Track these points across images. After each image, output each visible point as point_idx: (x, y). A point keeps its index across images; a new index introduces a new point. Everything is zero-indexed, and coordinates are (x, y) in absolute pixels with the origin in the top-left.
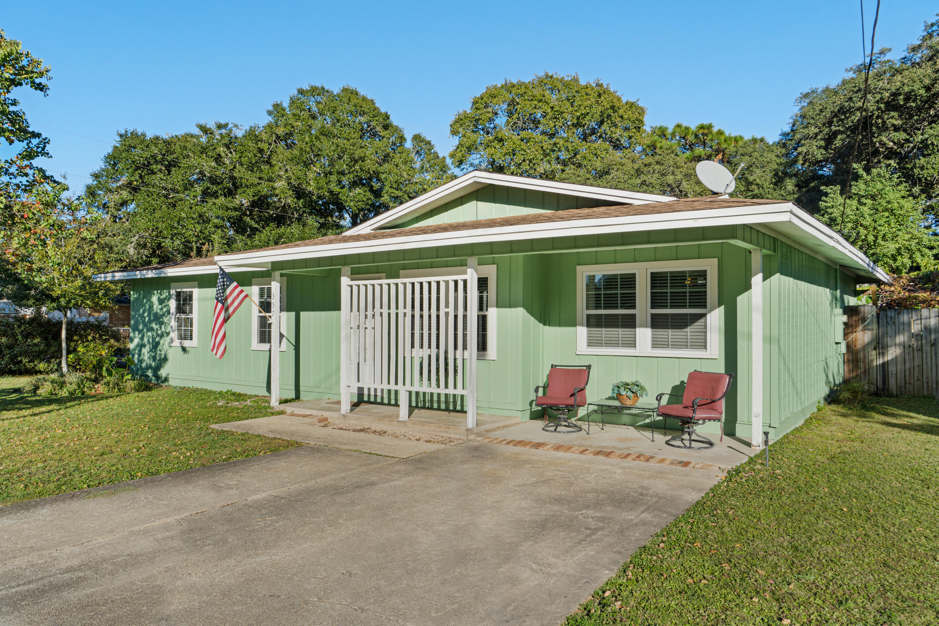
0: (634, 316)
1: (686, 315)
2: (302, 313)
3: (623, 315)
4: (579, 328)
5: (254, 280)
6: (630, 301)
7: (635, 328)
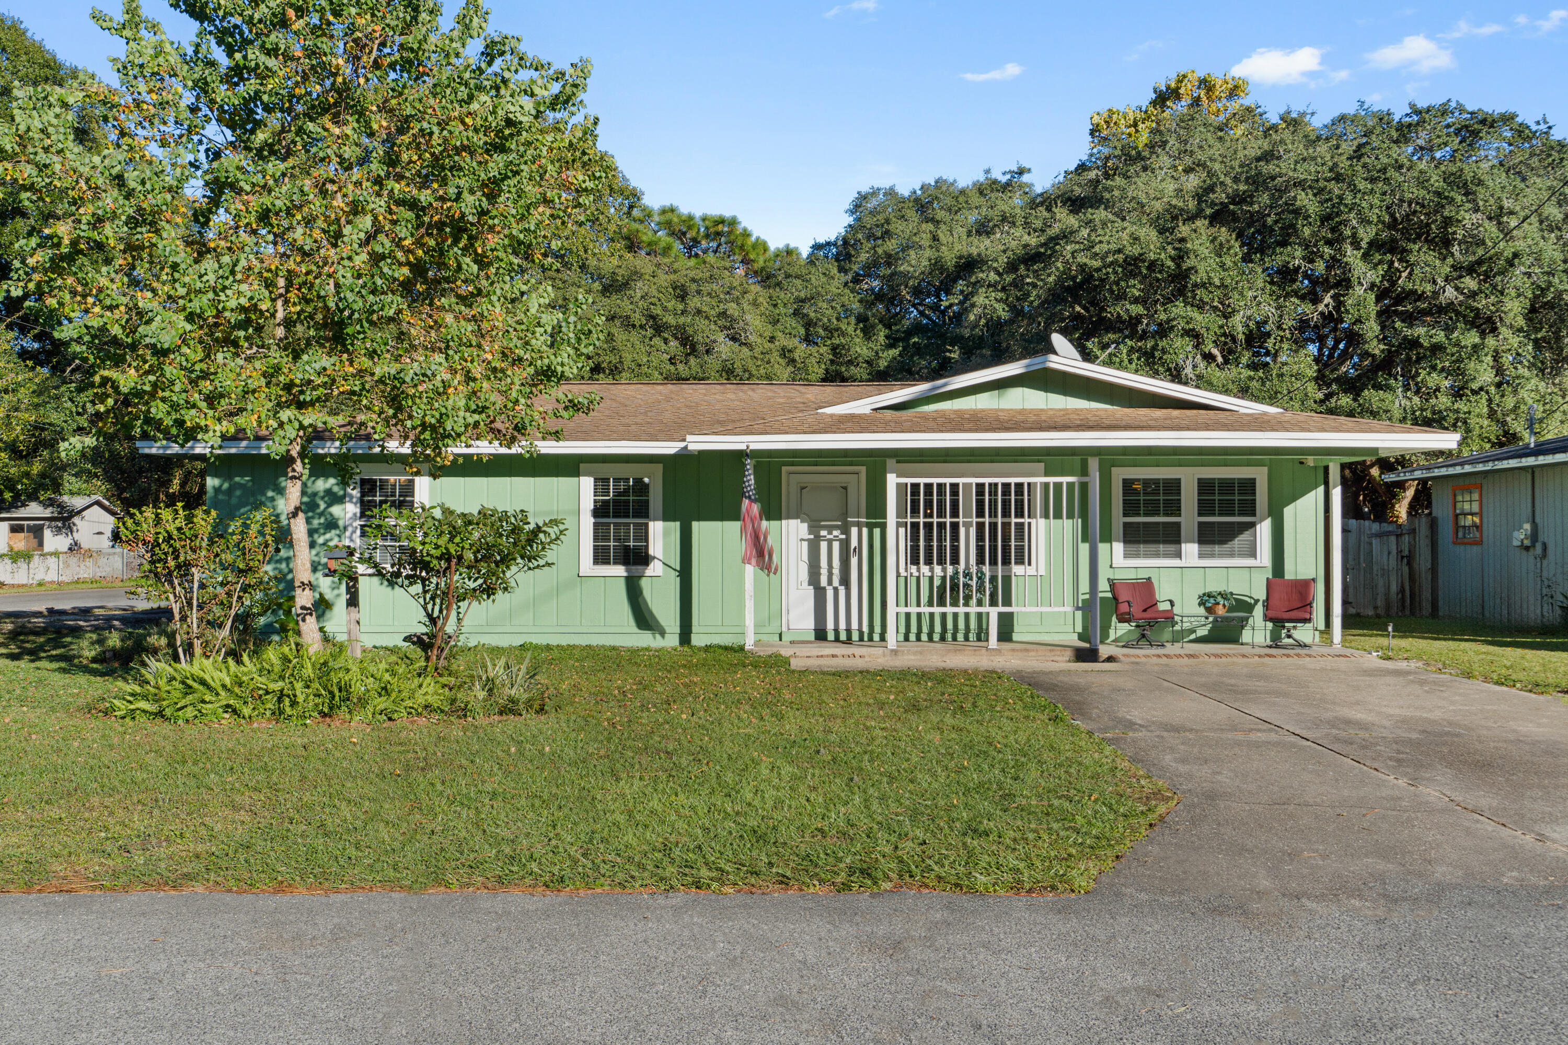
0: (1178, 525)
1: (1233, 523)
2: (695, 525)
3: (1164, 523)
4: (1115, 544)
5: (582, 466)
6: (1174, 508)
7: (1178, 542)
